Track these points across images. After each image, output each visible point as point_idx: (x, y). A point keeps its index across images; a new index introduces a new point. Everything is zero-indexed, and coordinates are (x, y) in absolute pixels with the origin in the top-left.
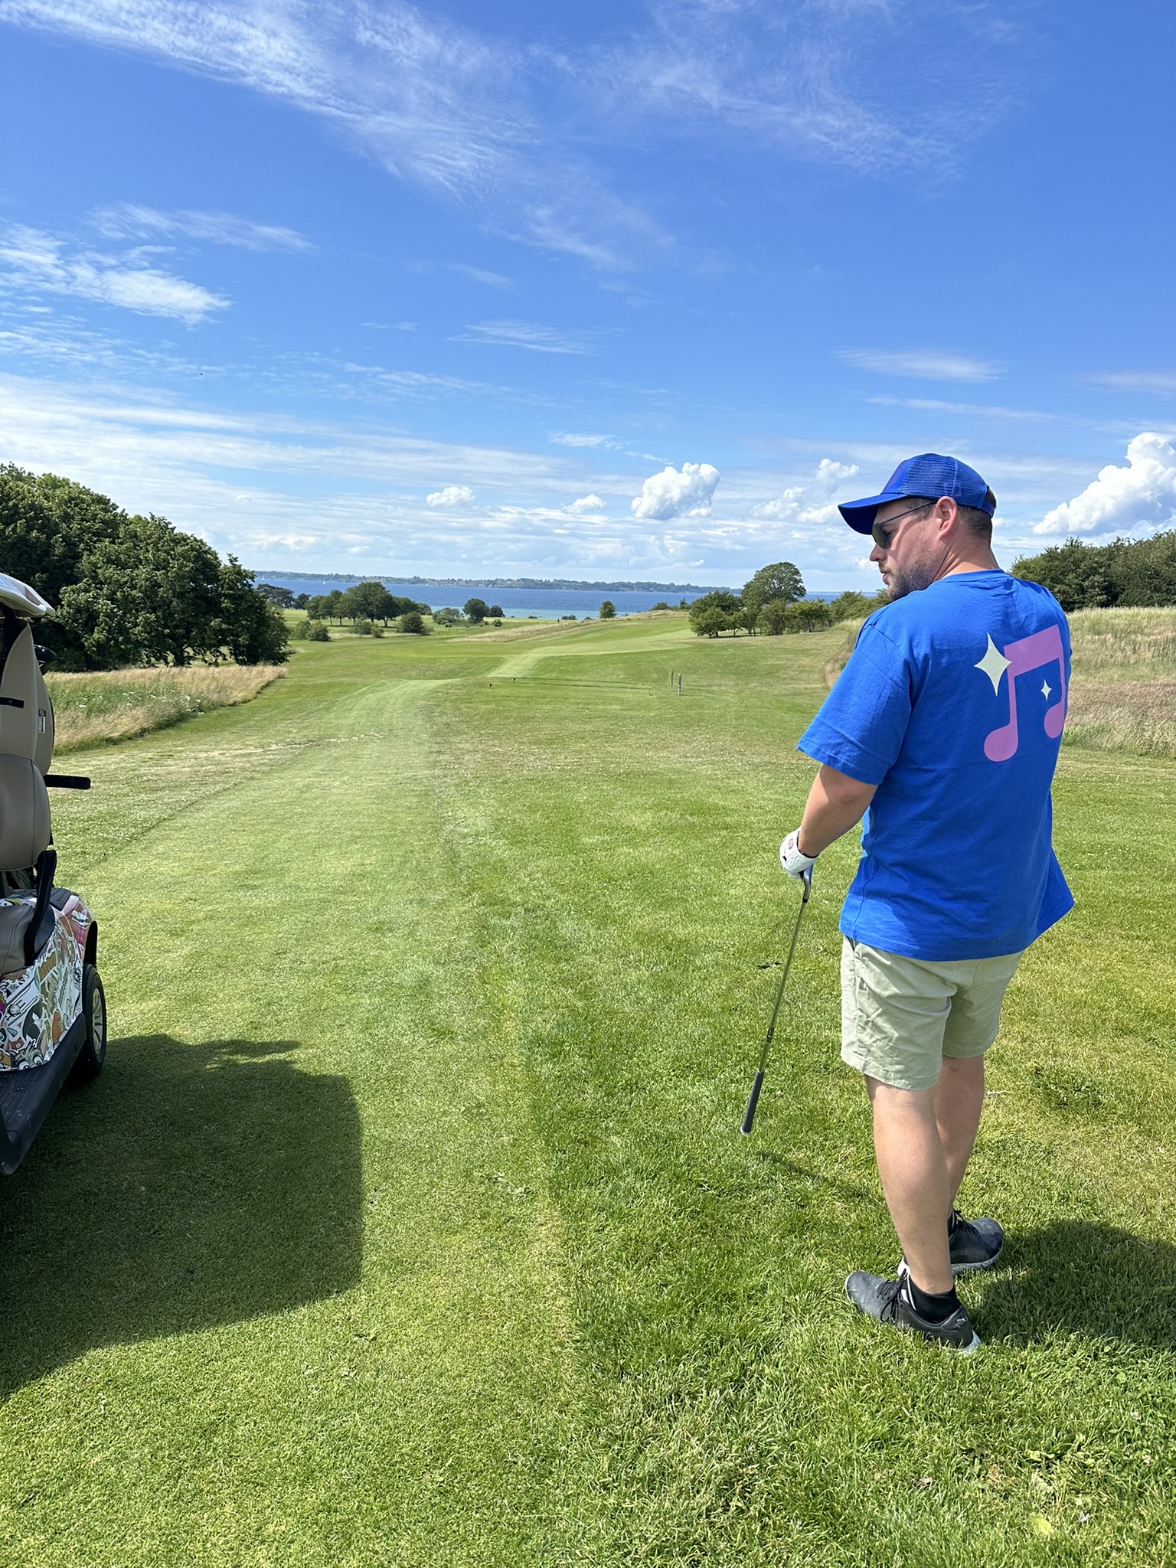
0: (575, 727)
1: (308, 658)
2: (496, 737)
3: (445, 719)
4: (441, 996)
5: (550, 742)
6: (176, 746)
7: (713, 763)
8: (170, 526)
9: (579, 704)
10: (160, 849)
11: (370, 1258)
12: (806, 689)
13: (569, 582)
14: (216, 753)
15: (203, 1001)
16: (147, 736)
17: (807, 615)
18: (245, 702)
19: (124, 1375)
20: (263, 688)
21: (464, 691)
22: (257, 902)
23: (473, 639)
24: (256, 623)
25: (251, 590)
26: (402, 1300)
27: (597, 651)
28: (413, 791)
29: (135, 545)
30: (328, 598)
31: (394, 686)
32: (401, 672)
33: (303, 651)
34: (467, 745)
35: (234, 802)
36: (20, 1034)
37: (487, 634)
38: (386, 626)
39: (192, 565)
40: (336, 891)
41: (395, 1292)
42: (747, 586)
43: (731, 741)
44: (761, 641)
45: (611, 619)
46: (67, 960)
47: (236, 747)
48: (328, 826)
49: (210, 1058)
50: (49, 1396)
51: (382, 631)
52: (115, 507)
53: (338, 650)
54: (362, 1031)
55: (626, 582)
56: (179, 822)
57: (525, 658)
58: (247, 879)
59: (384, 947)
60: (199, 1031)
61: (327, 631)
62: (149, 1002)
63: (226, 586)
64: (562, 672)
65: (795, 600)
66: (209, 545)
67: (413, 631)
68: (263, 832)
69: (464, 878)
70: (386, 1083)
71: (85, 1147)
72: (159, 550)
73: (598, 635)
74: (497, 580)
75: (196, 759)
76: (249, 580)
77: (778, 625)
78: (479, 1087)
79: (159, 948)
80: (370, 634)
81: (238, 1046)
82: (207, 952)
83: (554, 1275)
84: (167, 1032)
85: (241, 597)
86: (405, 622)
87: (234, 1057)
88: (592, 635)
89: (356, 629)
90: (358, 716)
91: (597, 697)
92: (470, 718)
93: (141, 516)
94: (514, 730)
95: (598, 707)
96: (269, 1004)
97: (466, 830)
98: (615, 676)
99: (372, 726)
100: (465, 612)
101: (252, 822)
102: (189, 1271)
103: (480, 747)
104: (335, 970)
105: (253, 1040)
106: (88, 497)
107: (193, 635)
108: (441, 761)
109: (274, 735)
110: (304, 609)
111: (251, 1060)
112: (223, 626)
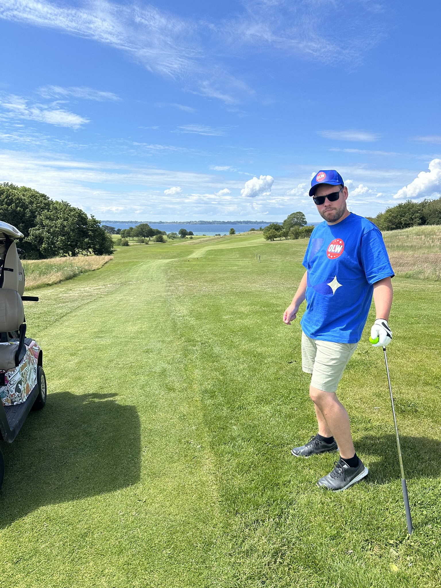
0: (220, 276)
1: (121, 252)
2: (191, 280)
3: (172, 274)
4: (170, 376)
5: (211, 281)
6: (73, 286)
7: (272, 288)
8: (69, 205)
9: (222, 267)
10: (67, 324)
11: (143, 472)
13: (218, 221)
14: (87, 288)
15: (82, 379)
16: (62, 283)
17: (307, 232)
18: (98, 269)
19: (53, 516)
20: (104, 264)
21: (179, 263)
22: (102, 342)
23: (182, 244)
24: (102, 240)
25: (99, 228)
26: (155, 487)
27: (229, 247)
28: (160, 300)
29: (56, 212)
30: (128, 230)
31: (153, 262)
32: (155, 256)
33: (119, 250)
34: (180, 283)
35: (93, 306)
36: (14, 392)
37: (187, 242)
38: (150, 240)
39: (77, 219)
40: (132, 338)
41: (153, 484)
42: (285, 221)
43: (279, 279)
44: (290, 241)
45: (234, 235)
46: (31, 364)
47: (95, 286)
48: (128, 314)
49: (85, 400)
50: (26, 524)
51: (148, 242)
52: (48, 198)
53: (132, 249)
54: (141, 389)
55: (239, 221)
56: (74, 314)
57: (202, 250)
58: (99, 334)
59: (149, 358)
60: (81, 390)
61: (128, 242)
62: (63, 380)
63: (90, 226)
64: (215, 255)
65: (303, 226)
66: (84, 211)
67: (160, 241)
68: (105, 317)
69: (179, 332)
70: (150, 408)
71: (39, 433)
72: (65, 214)
73: (229, 241)
74: (191, 221)
75: (80, 291)
76: (99, 224)
77: (297, 236)
78: (184, 409)
79: (66, 360)
80: (144, 243)
81: (95, 395)
82: (84, 361)
83: (212, 477)
84: (69, 391)
85: (96, 230)
86: (157, 238)
87: (94, 400)
88: (227, 241)
89: (139, 241)
90: (140, 273)
91: (228, 264)
92: (181, 273)
93: (58, 201)
94: (198, 277)
95: (229, 268)
96: (107, 380)
97: (180, 315)
98: (235, 256)
99: (145, 277)
100: (179, 234)
101: (101, 313)
102: (77, 477)
103: (185, 284)
104: (131, 367)
105: (101, 393)
106: (38, 195)
107: (78, 244)
108: (170, 289)
109: (109, 281)
110: (119, 234)
111: (100, 400)
112: (90, 241)
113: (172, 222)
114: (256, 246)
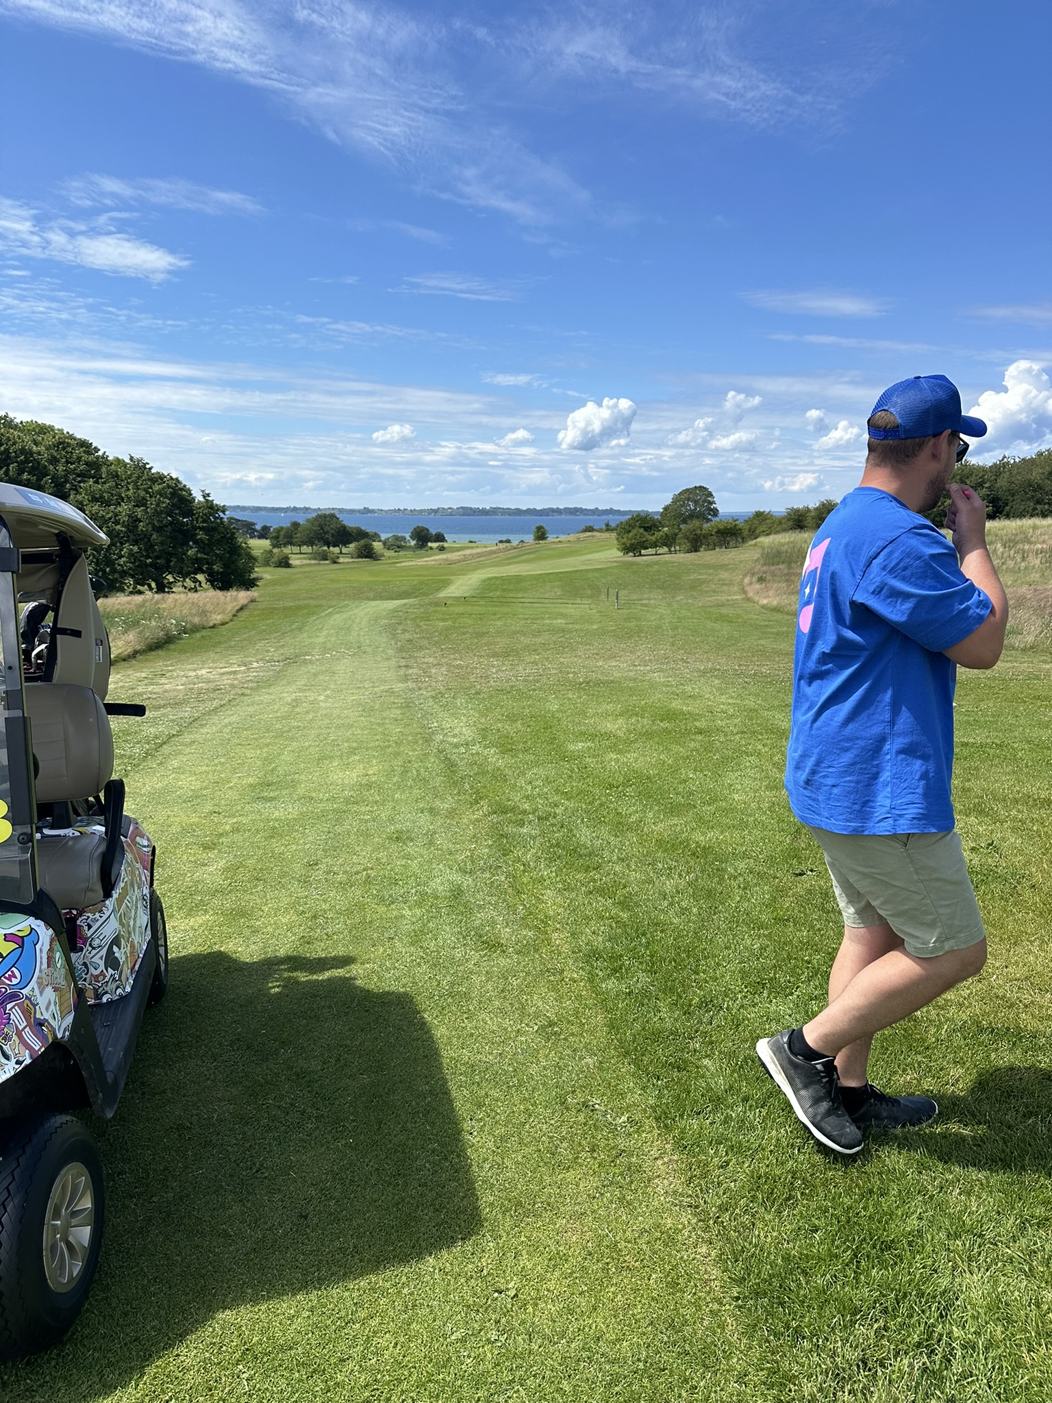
0: (525, 640)
1: (273, 583)
2: (456, 651)
3: (407, 636)
4: (480, 906)
5: (506, 654)
6: (167, 666)
7: (661, 671)
8: (148, 466)
9: (527, 619)
10: (175, 763)
11: (486, 1199)
12: (728, 600)
13: (503, 509)
14: (203, 672)
15: (250, 915)
16: (139, 657)
17: (723, 534)
18: (223, 624)
19: (260, 1343)
20: (238, 611)
21: (422, 610)
22: (277, 813)
23: (421, 562)
24: (228, 552)
25: (222, 523)
26: (535, 1248)
27: (535, 571)
28: (394, 703)
29: (117, 485)
30: (288, 528)
31: (357, 607)
32: (360, 594)
33: (269, 577)
34: (431, 659)
35: (231, 717)
36: (102, 967)
37: (432, 558)
38: (341, 553)
39: (168, 501)
40: (347, 801)
41: (523, 1239)
42: (666, 509)
43: (671, 650)
44: (682, 558)
45: (544, 542)
46: (136, 888)
47: (221, 666)
48: (325, 739)
49: (270, 975)
50: (185, 1370)
51: (338, 558)
52: (97, 450)
53: (300, 575)
54: (412, 944)
55: (555, 507)
56: (187, 738)
57: (470, 579)
58: (264, 790)
59: (408, 857)
60: (253, 946)
61: (288, 558)
62: (198, 918)
63: (200, 520)
64: (504, 590)
65: (709, 520)
66: (184, 483)
67: (366, 557)
68: (268, 745)
69: (467, 786)
70: (450, 1000)
71: (166, 1075)
72: (138, 489)
73: (533, 556)
74: (438, 509)
75: (187, 677)
76: (220, 514)
77: (696, 543)
78: (544, 1003)
79: (196, 862)
80: (327, 560)
81: (296, 962)
82: (241, 865)
83: (686, 1217)
84: (222, 949)
85: (214, 529)
86: (359, 549)
87: (295, 974)
88: (527, 556)
89: (315, 556)
90: (328, 635)
91: (542, 613)
92: (430, 634)
93: (121, 458)
94: (471, 644)
95: (545, 621)
96: (315, 917)
97: (455, 740)
98: (553, 593)
99: (342, 644)
100: (411, 538)
101: (255, 736)
102: (302, 1216)
103: (444, 660)
104: (368, 881)
105: (308, 955)
106: (72, 442)
107: (172, 564)
108: (411, 675)
109: (255, 654)
110: (266, 539)
111: (310, 977)
112: (199, 555)
113: (395, 511)
114: (601, 569)
